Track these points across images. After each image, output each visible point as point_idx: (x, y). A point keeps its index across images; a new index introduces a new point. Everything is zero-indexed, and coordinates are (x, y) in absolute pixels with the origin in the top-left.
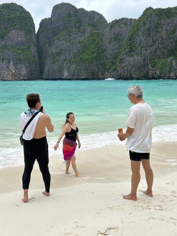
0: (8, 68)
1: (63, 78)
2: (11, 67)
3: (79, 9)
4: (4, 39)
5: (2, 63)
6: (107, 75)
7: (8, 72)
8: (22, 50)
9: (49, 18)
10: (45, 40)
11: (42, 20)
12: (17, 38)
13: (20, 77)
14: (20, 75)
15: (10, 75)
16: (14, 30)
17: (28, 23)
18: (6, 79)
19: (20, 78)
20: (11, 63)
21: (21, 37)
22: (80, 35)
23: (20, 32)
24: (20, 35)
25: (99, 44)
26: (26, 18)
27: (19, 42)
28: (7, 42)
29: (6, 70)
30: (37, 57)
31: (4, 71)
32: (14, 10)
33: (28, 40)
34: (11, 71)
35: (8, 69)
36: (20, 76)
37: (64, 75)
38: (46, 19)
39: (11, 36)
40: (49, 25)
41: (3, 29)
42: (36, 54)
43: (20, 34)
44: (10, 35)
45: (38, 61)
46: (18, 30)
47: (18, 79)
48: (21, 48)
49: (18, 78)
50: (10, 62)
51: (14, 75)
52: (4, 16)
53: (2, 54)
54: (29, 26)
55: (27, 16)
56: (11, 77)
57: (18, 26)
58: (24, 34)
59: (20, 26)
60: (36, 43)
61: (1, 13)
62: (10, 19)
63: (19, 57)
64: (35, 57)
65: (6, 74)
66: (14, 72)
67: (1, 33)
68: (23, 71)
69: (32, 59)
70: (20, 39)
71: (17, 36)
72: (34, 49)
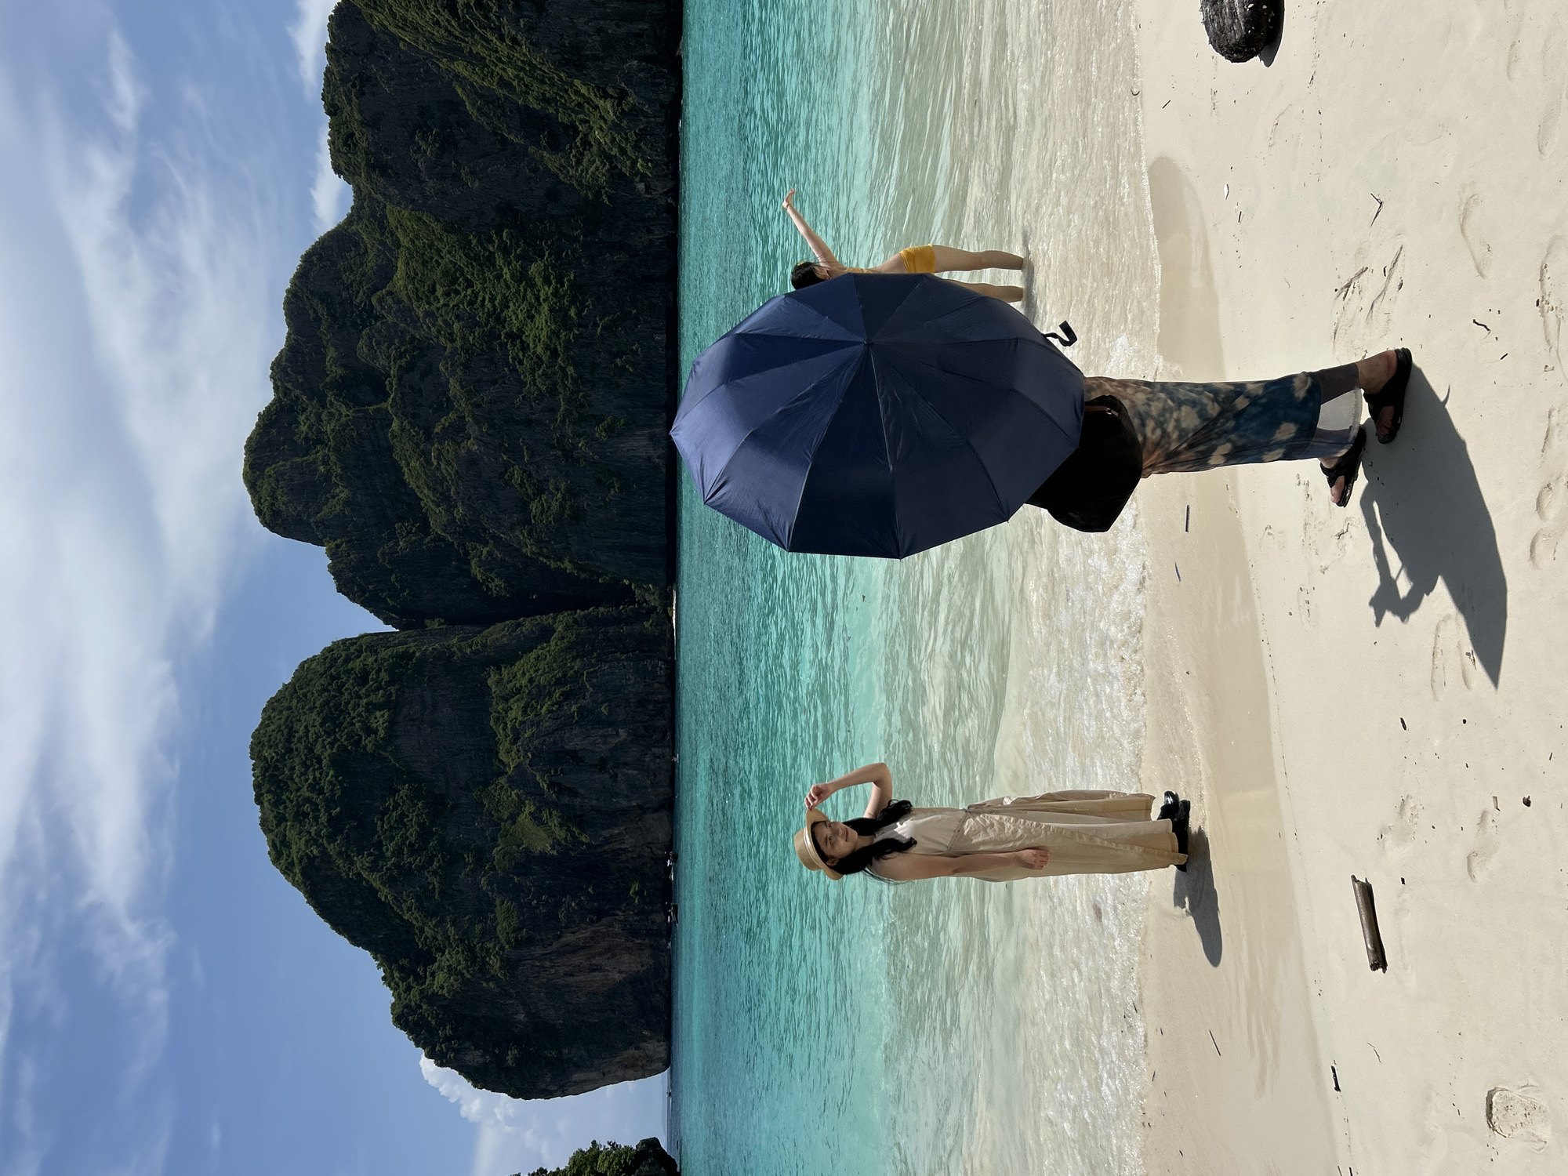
0: (603, 761)
1: (661, 462)
2: (602, 748)
3: (276, 388)
4: (445, 795)
5: (576, 795)
6: (648, 188)
7: (625, 764)
8: (507, 701)
9: (332, 554)
10: (452, 577)
11: (339, 591)
12: (438, 724)
13: (658, 702)
14: (642, 703)
15: (643, 754)
17: (357, 665)
19: (664, 702)
20: (576, 740)
21: (434, 706)
22: (422, 377)
24: (424, 708)
25: (474, 242)
26: (333, 678)
27: (465, 715)
29: (614, 777)
30: (546, 620)
31: (623, 786)
32: (289, 740)
34: (623, 747)
35: (611, 764)
36: (650, 701)
37: (649, 459)
38: (335, 570)
39: (428, 757)
42: (528, 624)
43: (418, 707)
44: (423, 766)
45: (564, 617)
47: (665, 712)
48: (497, 705)
49: (660, 711)
50: (575, 751)
51: (643, 731)
52: (321, 792)
53: (529, 808)
54: (374, 658)
55: (321, 670)
56: (653, 749)
57: (379, 720)
58: (419, 690)
59: (380, 707)
60: (468, 628)
61: (307, 808)
62: (340, 763)
63: (546, 706)
64: (546, 633)
65: (635, 772)
66: (628, 733)
67: (413, 811)
68: (624, 681)
69: (556, 645)
70: (445, 713)
71: (433, 724)
72: (498, 633)
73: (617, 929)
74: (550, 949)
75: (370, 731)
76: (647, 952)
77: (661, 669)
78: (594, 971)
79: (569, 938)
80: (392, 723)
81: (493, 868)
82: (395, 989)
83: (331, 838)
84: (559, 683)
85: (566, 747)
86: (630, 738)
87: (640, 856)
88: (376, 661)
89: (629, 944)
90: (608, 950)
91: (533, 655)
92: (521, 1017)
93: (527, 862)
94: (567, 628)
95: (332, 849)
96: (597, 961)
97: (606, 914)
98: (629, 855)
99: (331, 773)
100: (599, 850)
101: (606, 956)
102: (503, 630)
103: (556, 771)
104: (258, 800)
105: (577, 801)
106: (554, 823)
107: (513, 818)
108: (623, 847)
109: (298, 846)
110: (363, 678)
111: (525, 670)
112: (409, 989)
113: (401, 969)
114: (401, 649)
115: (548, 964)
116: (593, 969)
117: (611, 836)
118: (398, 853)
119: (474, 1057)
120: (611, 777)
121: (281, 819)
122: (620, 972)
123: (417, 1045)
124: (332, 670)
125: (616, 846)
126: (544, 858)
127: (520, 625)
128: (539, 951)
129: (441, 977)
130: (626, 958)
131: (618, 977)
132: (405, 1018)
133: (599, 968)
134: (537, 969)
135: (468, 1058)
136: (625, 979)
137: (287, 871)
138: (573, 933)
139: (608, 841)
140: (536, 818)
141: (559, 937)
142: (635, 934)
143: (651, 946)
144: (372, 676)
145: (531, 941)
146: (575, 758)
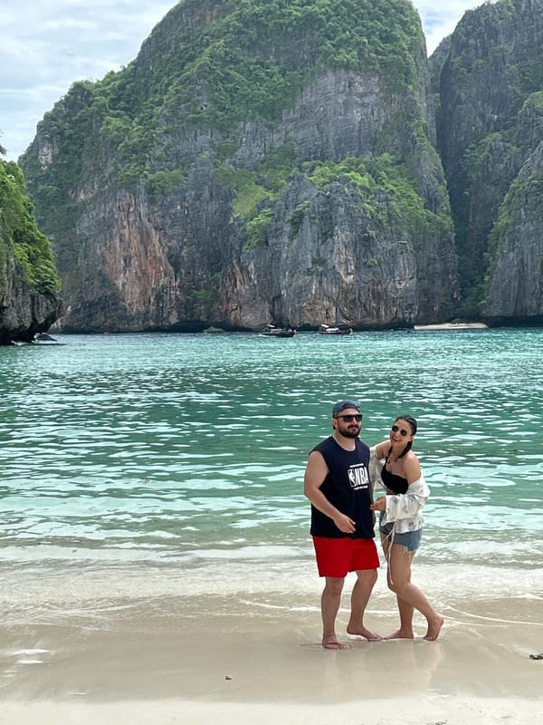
0: (323, 262)
2: (335, 260)
4: (281, 119)
5: (291, 238)
7: (320, 283)
8: (369, 172)
10: (482, 116)
11: (468, 13)
12: (346, 110)
13: (378, 311)
14: (377, 296)
15: (329, 299)
16: (330, 74)
17: (398, 32)
18: (308, 319)
19: (378, 316)
20: (342, 235)
21: (363, 105)
23: (358, 78)
24: (361, 96)
26: (386, 12)
27: (355, 133)
28: (291, 134)
29: (309, 272)
30: (446, 204)
33: (396, 117)
34: (337, 280)
35: (321, 269)
36: (378, 304)
39: (316, 102)
40: (501, 37)
41: (276, 69)
42: (441, 190)
43: (361, 90)
44: (307, 97)
45: (448, 222)
46: (352, 74)
47: (369, 321)
48: (365, 163)
49: (369, 314)
50: (332, 235)
51: (351, 297)
53: (271, 196)
54: (406, 47)
56: (334, 308)
57: (345, 56)
58: (377, 90)
59: (360, 54)
60: (434, 131)
62: (310, 21)
63: (370, 207)
64: (433, 205)
65: (314, 292)
66: (352, 284)
67: (266, 91)
68: (398, 278)
69: (422, 215)
70: (357, 115)
71: (347, 105)
72: (430, 162)
73: (163, 280)
74: (145, 219)
75: (338, 46)
76: (142, 309)
77: (410, 313)
78: (125, 261)
79: (155, 237)
80: (347, 67)
81: (216, 166)
82: (104, 83)
83: (240, 17)
85: (336, 228)
86: (344, 285)
87: (228, 300)
88: (403, 49)
89: (150, 292)
90: (144, 273)
91: (414, 195)
92: (82, 197)
93: (222, 197)
94: (439, 225)
95: (230, 20)
96: (135, 262)
97: (177, 270)
98: (230, 289)
99: (299, 14)
100: (235, 262)
101: (138, 270)
102: (436, 165)
103: (314, 218)
105: (286, 240)
106: (262, 219)
107: (260, 182)
108: (238, 283)
110: (387, 38)
111: (399, 187)
112: (104, 93)
113: (122, 87)
114: (414, 70)
115: (131, 219)
116: (127, 260)
117: (248, 272)
119: (46, 156)
120: (308, 269)
122: (124, 285)
123: (56, 105)
124: (393, 11)
125: (239, 277)
126: (226, 213)
127: (440, 181)
128: (143, 209)
129: (116, 122)
130: (137, 290)
131: (119, 283)
132: (80, 93)
133: (127, 265)
134: (126, 208)
135: (45, 150)
136: (118, 289)
138: (160, 241)
139: (244, 269)
140: (263, 204)
141: (156, 228)
142: (159, 298)
143: (148, 312)
144: (389, 47)
145: (152, 202)
146: (326, 235)
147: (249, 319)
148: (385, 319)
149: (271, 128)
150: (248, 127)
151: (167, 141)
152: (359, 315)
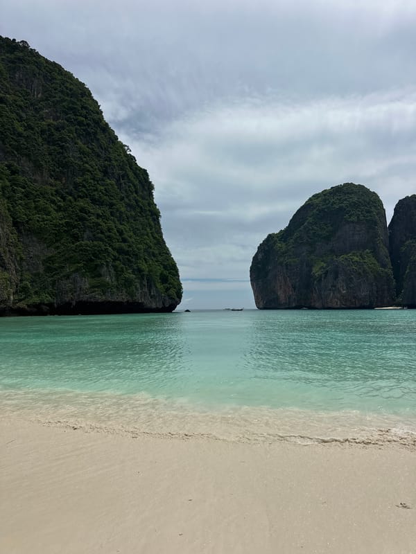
0: (335, 286)
2: (339, 286)
4: (331, 240)
7: (334, 293)
8: (360, 256)
11: (400, 201)
12: (353, 236)
13: (355, 302)
14: (355, 297)
15: (337, 298)
16: (347, 225)
17: (373, 209)
18: (330, 305)
20: (341, 278)
21: (359, 234)
23: (357, 226)
24: (358, 231)
26: (369, 203)
27: (356, 243)
28: (334, 245)
29: (330, 290)
30: (390, 265)
31: (327, 293)
32: (348, 193)
34: (340, 292)
36: (355, 300)
38: (407, 198)
39: (343, 234)
40: (412, 208)
41: (329, 225)
42: (388, 260)
43: (358, 229)
44: (340, 233)
45: (390, 272)
46: (355, 225)
47: (352, 306)
48: (359, 253)
51: (345, 298)
52: (332, 205)
53: (324, 265)
54: (375, 214)
55: (372, 199)
56: (339, 301)
57: (354, 218)
58: (364, 229)
59: (358, 217)
60: (388, 242)
61: (327, 202)
62: (341, 209)
64: (384, 266)
65: (331, 296)
66: (345, 293)
68: (362, 291)
69: (380, 270)
70: (357, 238)
71: (353, 234)
72: (384, 251)
73: (291, 293)
74: (285, 274)
75: (350, 216)
76: (285, 302)
79: (288, 279)
80: (353, 222)
81: (308, 257)
82: (279, 233)
83: (318, 210)
84: (364, 271)
86: (343, 294)
87: (311, 299)
89: (287, 297)
91: (376, 262)
92: (270, 268)
93: (310, 266)
94: (386, 273)
95: (315, 211)
96: (283, 287)
97: (295, 290)
98: (312, 295)
99: (338, 207)
100: (312, 287)
101: (284, 290)
104: (332, 188)
106: (320, 273)
107: (323, 261)
109: (317, 201)
110: (368, 212)
111: (370, 261)
112: (277, 237)
113: (283, 234)
115: (282, 274)
116: (281, 286)
118: (313, 229)
119: (260, 256)
121: (325, 195)
123: (263, 241)
124: (371, 203)
125: (314, 292)
126: (311, 271)
127: (387, 258)
128: (285, 271)
129: (279, 245)
130: (283, 296)
131: (279, 294)
132: (270, 237)
133: (281, 288)
134: (280, 271)
136: (278, 296)
137: (310, 199)
138: (290, 281)
139: (315, 289)
140: (322, 267)
141: (289, 277)
142: (289, 298)
144: (369, 214)
145: (287, 269)
146: (336, 277)
147: (317, 305)
148: (358, 305)
149: (327, 244)
150: (319, 244)
151: (293, 249)
152: (348, 304)
